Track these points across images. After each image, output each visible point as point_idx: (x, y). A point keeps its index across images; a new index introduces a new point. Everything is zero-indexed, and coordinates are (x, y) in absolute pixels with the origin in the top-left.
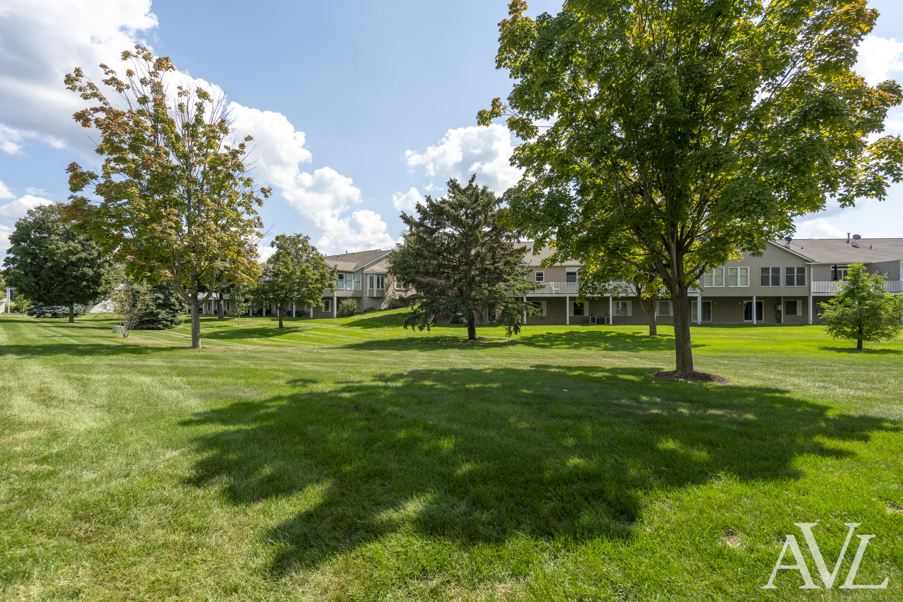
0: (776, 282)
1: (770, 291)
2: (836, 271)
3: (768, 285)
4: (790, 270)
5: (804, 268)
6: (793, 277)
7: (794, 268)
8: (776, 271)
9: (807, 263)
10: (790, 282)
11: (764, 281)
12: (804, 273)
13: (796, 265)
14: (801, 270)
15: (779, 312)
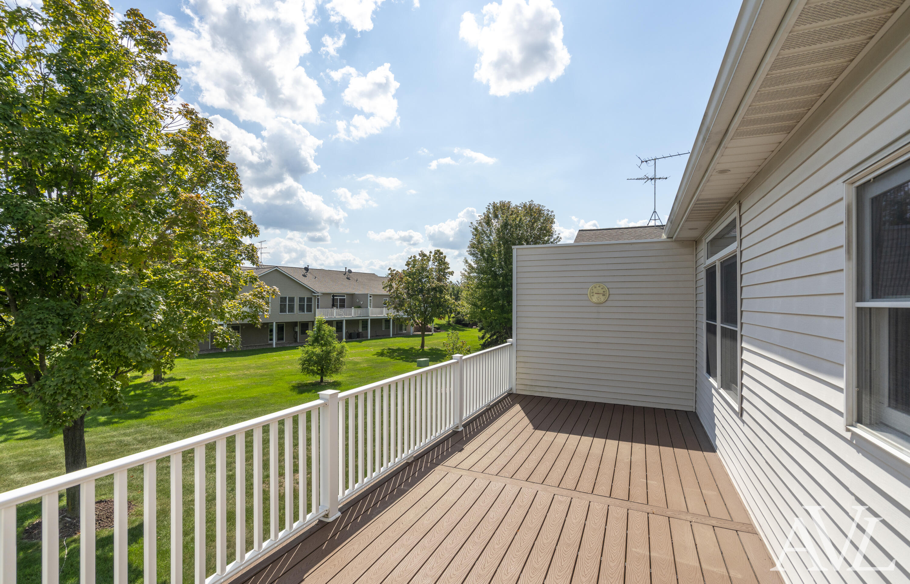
0: (291, 309)
1: (287, 317)
2: (333, 299)
3: (285, 312)
4: (301, 300)
5: (311, 298)
6: (304, 305)
7: (304, 298)
8: (292, 300)
9: (314, 294)
10: (301, 308)
11: (282, 310)
12: (311, 302)
13: (306, 295)
14: (309, 300)
15: (296, 332)
